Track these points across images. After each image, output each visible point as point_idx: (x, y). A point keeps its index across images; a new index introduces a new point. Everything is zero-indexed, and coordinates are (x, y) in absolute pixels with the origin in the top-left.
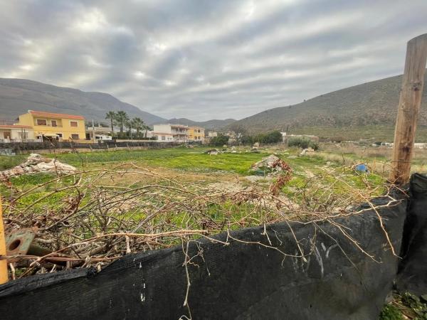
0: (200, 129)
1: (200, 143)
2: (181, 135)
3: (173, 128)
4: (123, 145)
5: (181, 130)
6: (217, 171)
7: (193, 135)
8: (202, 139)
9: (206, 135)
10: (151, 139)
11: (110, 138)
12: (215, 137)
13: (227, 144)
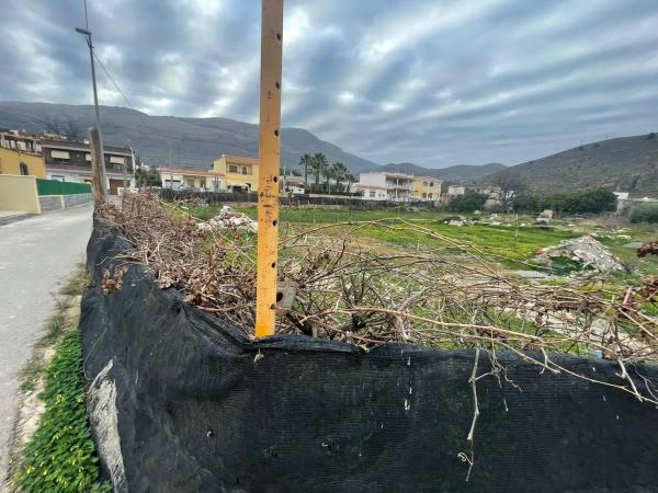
0: (435, 180)
1: (430, 205)
2: (401, 191)
3: (388, 179)
4: (318, 201)
5: (402, 181)
6: (459, 254)
7: (419, 190)
8: (435, 198)
9: (444, 190)
10: (355, 194)
11: (302, 192)
12: (460, 196)
13: (483, 209)
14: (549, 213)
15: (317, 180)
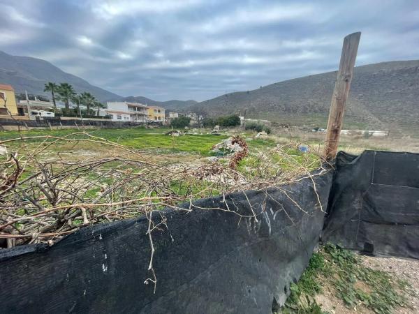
0: (161, 109)
1: (160, 124)
2: (139, 115)
3: (130, 107)
4: (71, 123)
5: (139, 109)
6: (178, 152)
7: (152, 114)
8: (163, 120)
9: (167, 115)
10: (105, 117)
11: (52, 115)
12: (176, 119)
13: (189, 126)
14: (217, 127)
15: (67, 105)
